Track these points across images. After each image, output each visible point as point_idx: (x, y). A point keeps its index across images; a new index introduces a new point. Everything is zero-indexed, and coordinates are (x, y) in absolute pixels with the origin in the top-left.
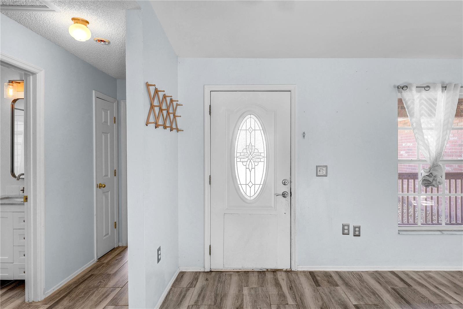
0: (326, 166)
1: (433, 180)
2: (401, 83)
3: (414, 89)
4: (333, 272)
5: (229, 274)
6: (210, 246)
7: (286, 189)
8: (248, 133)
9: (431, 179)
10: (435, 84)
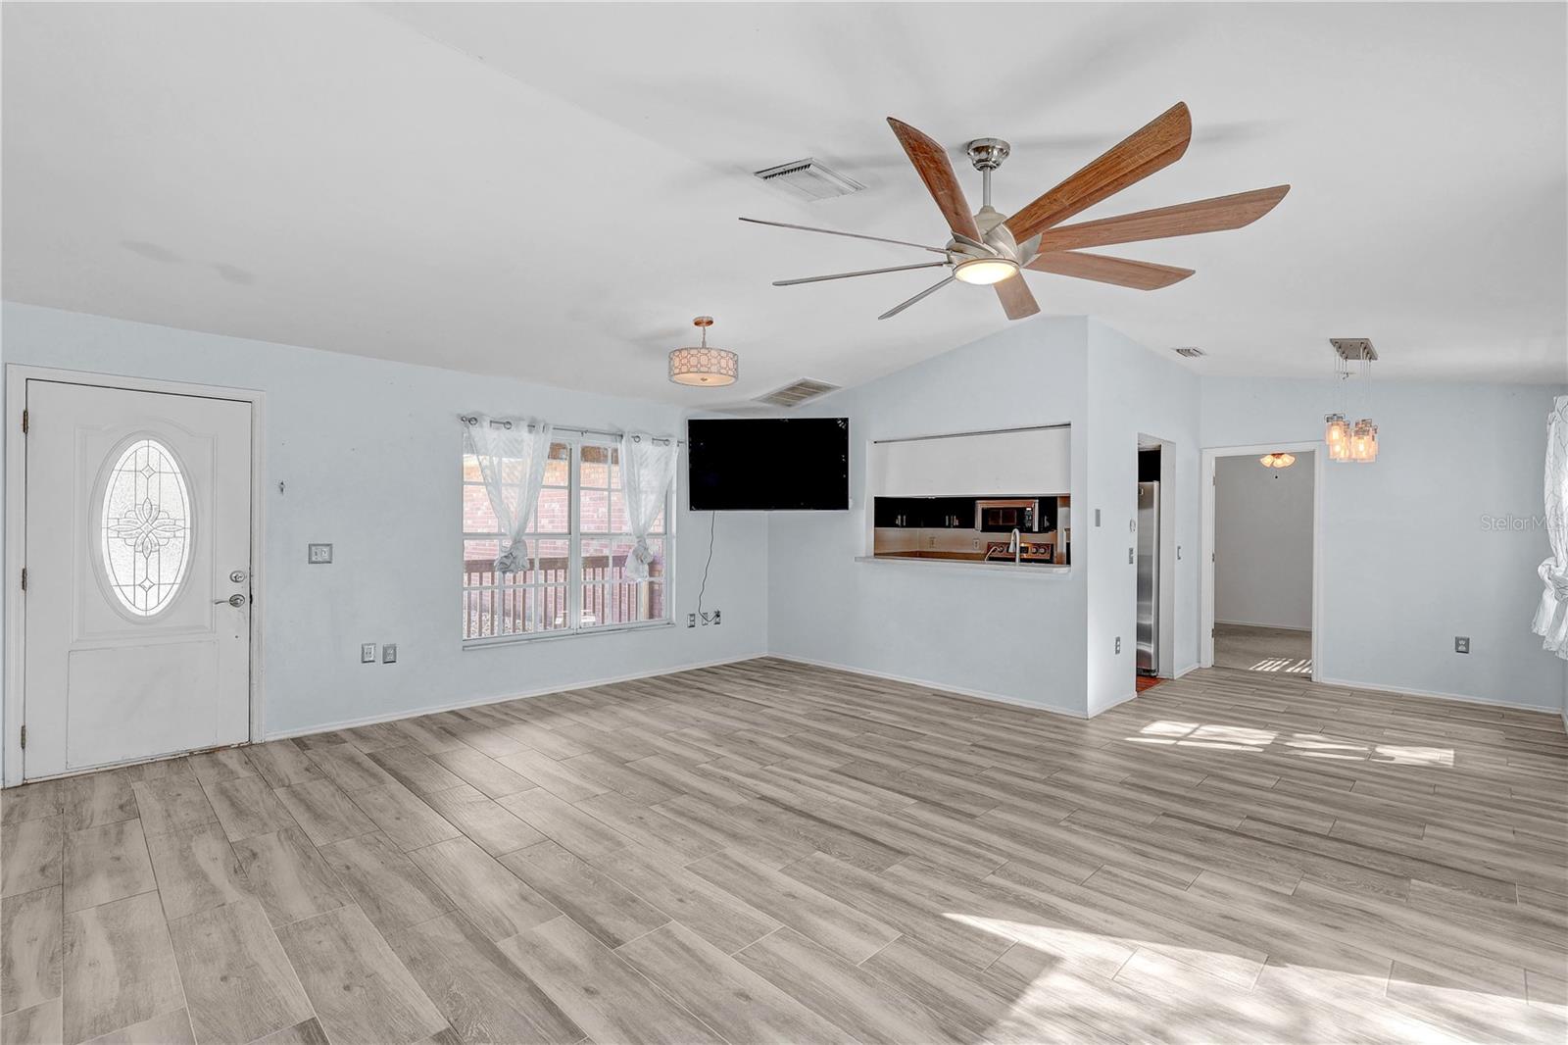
0: (329, 545)
1: (512, 562)
2: (468, 412)
3: (486, 424)
4: (344, 730)
5: (89, 777)
6: (23, 728)
7: (241, 589)
8: (141, 479)
9: (508, 562)
10: (521, 419)
